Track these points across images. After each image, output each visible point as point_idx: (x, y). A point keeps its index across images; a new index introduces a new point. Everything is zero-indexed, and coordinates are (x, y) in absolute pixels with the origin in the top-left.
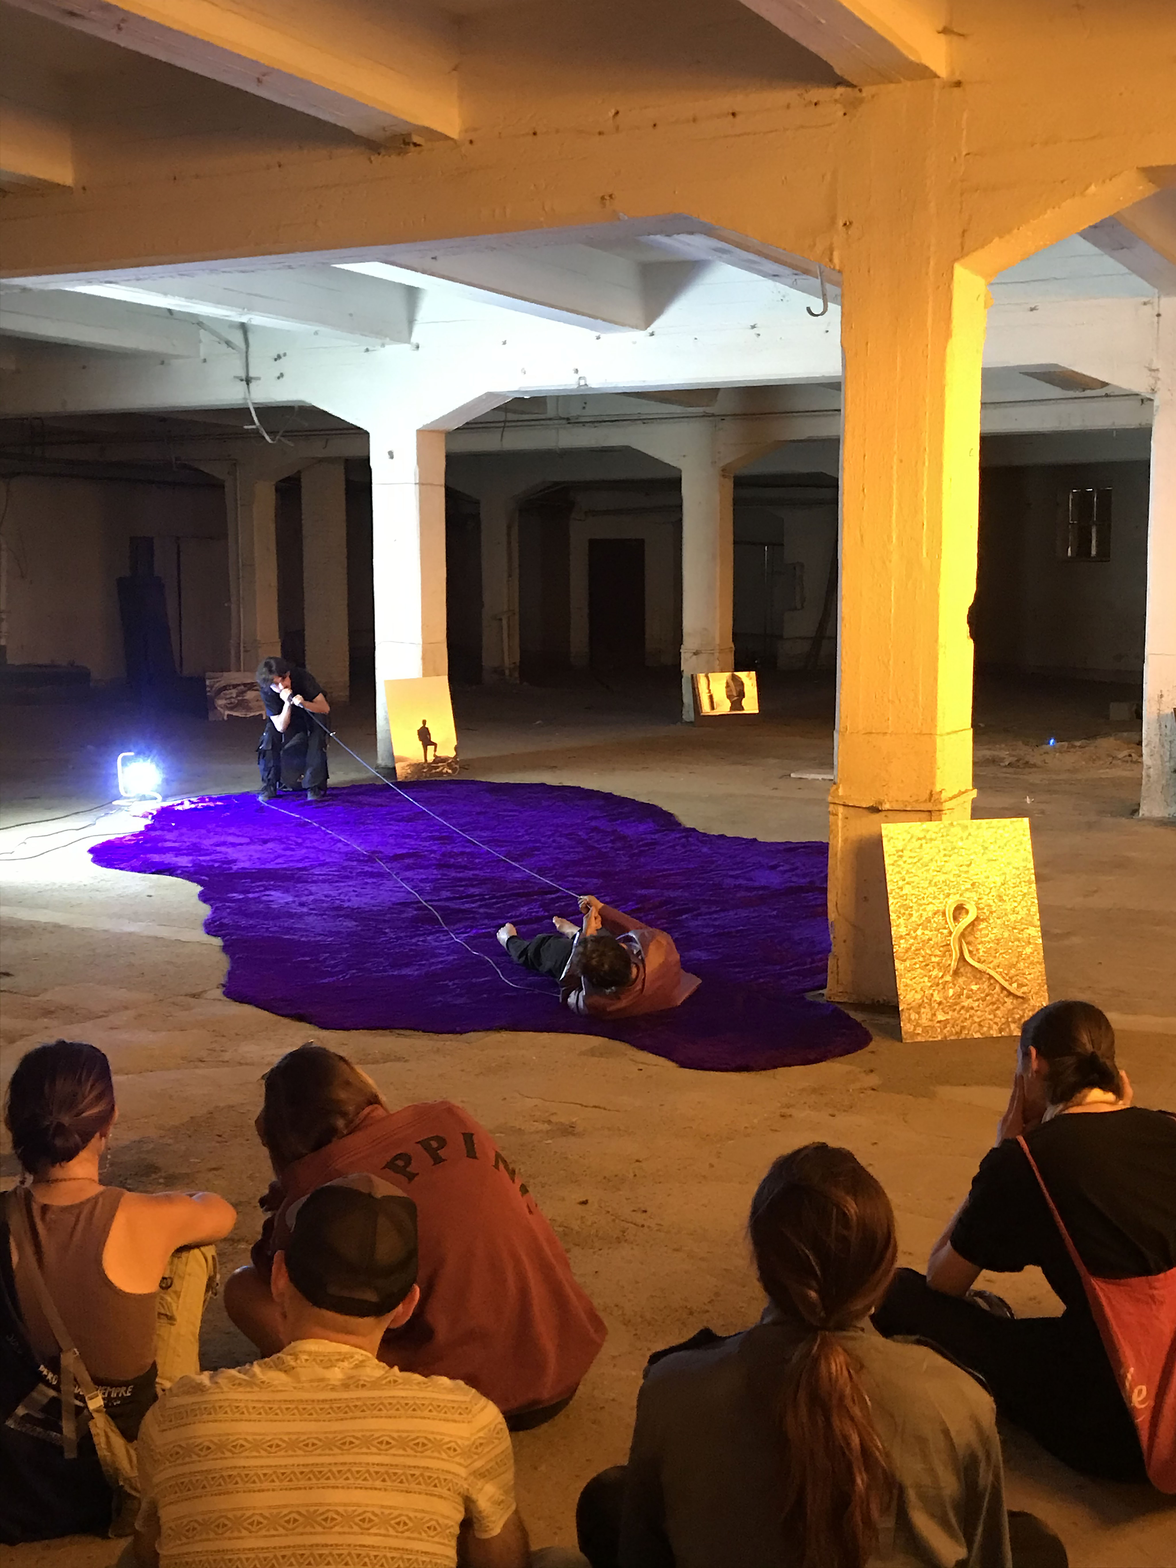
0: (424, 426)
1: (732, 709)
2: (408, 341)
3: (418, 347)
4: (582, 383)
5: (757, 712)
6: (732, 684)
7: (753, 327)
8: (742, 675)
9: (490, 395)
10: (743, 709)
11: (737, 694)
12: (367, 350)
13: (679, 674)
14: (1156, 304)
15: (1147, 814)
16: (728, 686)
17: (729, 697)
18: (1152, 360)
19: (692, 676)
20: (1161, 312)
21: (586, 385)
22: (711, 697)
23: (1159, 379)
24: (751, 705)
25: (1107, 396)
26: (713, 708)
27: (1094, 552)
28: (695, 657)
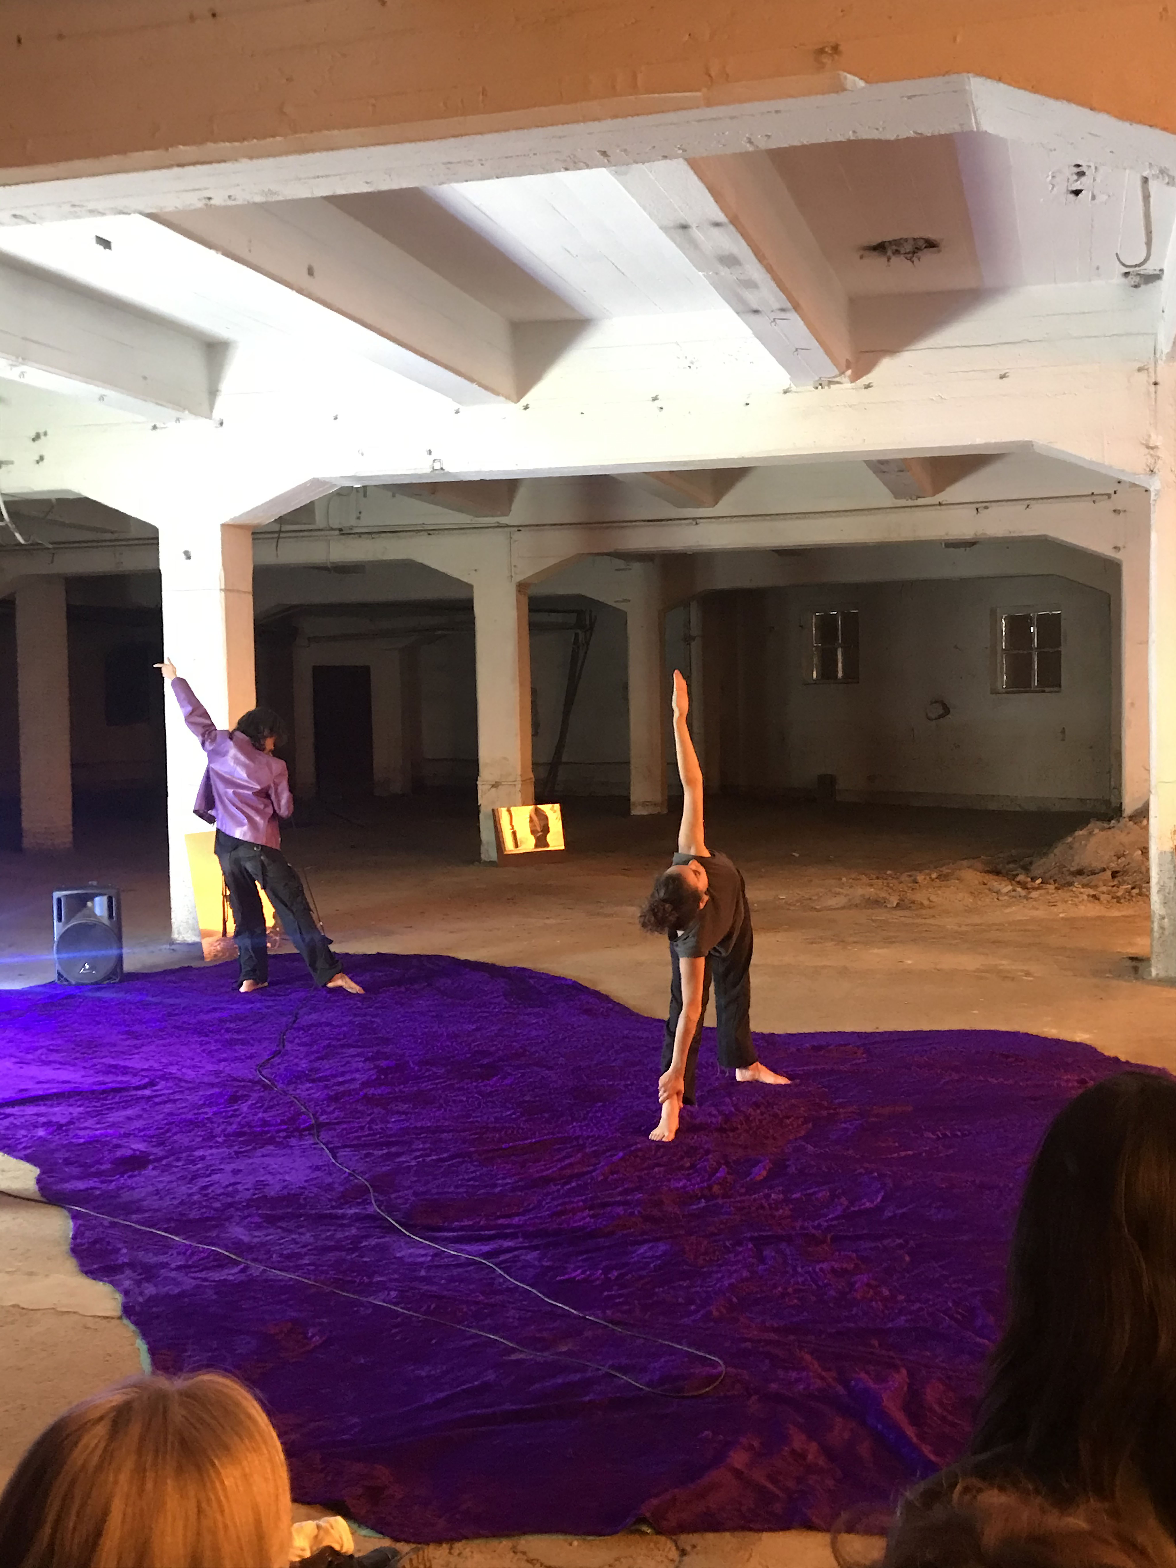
0: (233, 519)
1: (536, 846)
2: (209, 417)
3: (221, 424)
4: (437, 466)
5: (563, 847)
6: (535, 818)
7: (655, 399)
8: (546, 808)
9: (316, 483)
10: (547, 845)
11: (541, 829)
12: (155, 427)
13: (477, 810)
14: (1152, 370)
16: (531, 821)
17: (533, 832)
18: (1150, 436)
19: (493, 810)
20: (1159, 380)
21: (442, 469)
22: (514, 833)
23: (1159, 458)
24: (556, 840)
26: (517, 846)
27: (840, 674)
28: (493, 789)
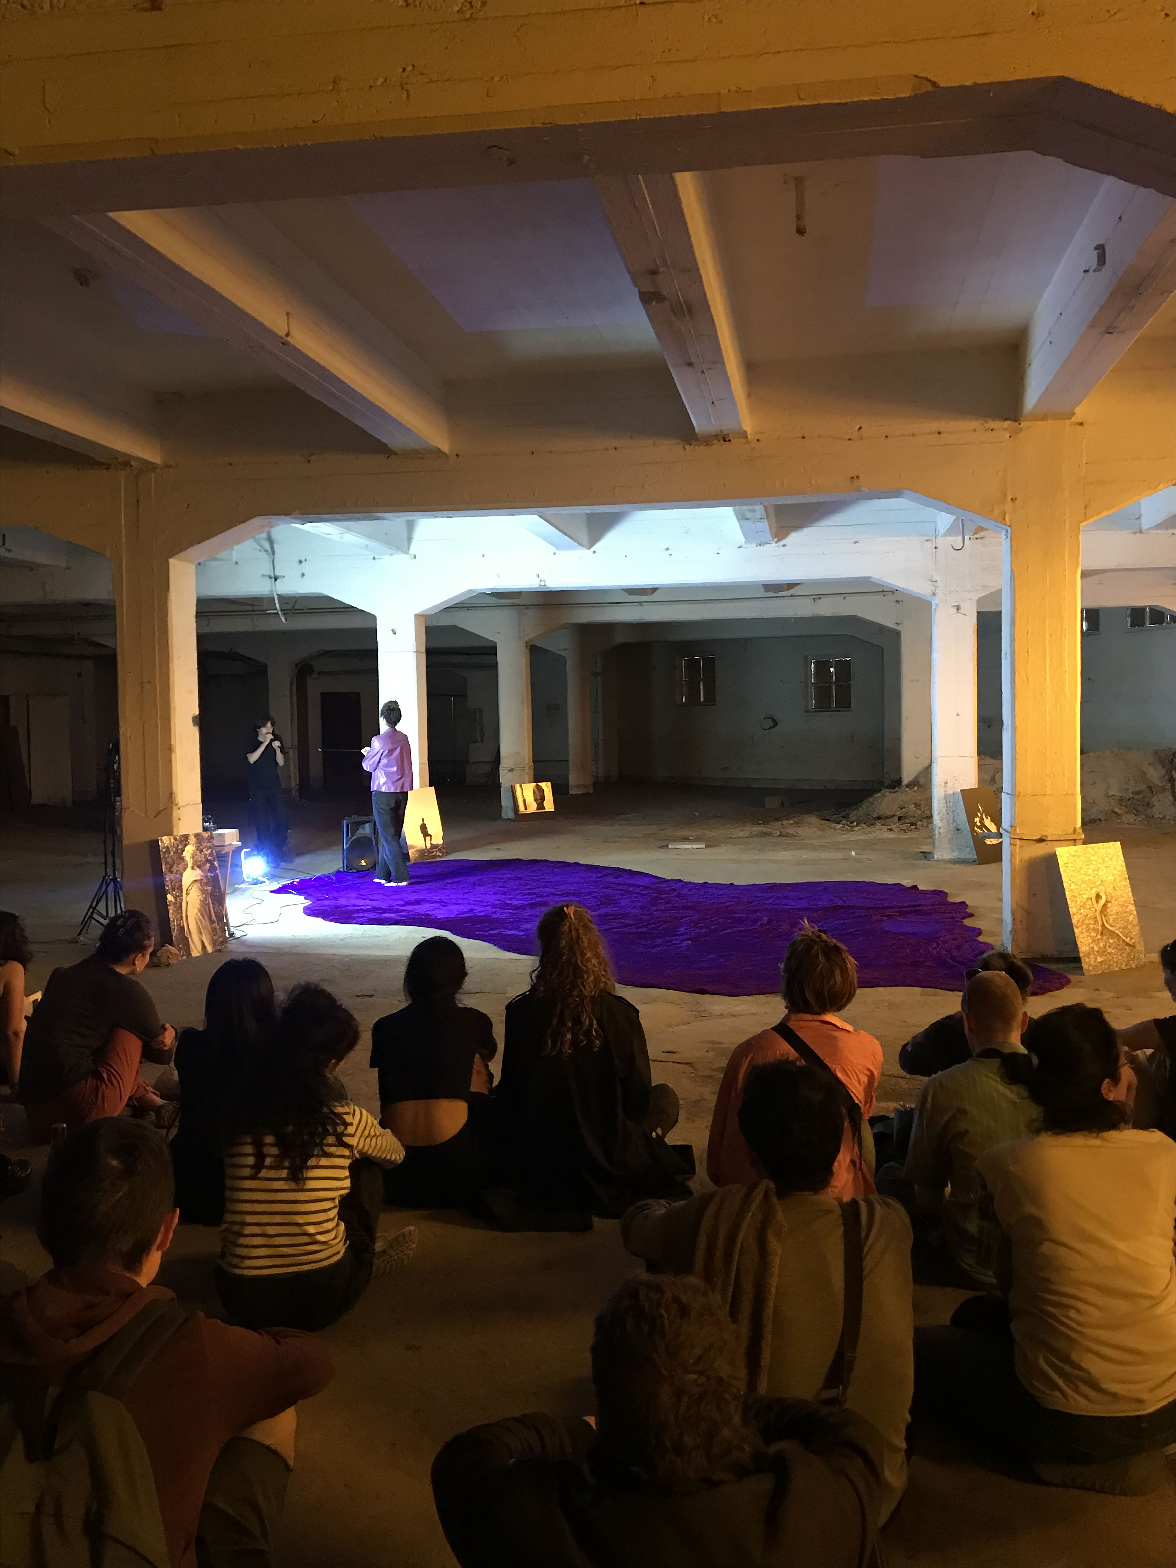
0: (421, 612)
1: (537, 809)
2: (408, 553)
3: (415, 557)
4: (543, 584)
6: (537, 792)
7: (667, 549)
8: (541, 784)
9: (471, 591)
10: (544, 809)
11: (540, 798)
12: (374, 558)
13: (499, 786)
14: (934, 541)
15: (940, 858)
16: (534, 793)
17: (535, 800)
18: (932, 575)
19: (511, 786)
20: (937, 546)
21: (545, 585)
22: (524, 801)
23: (937, 587)
25: (792, 596)
26: (526, 809)
27: (702, 699)
28: (510, 773)
